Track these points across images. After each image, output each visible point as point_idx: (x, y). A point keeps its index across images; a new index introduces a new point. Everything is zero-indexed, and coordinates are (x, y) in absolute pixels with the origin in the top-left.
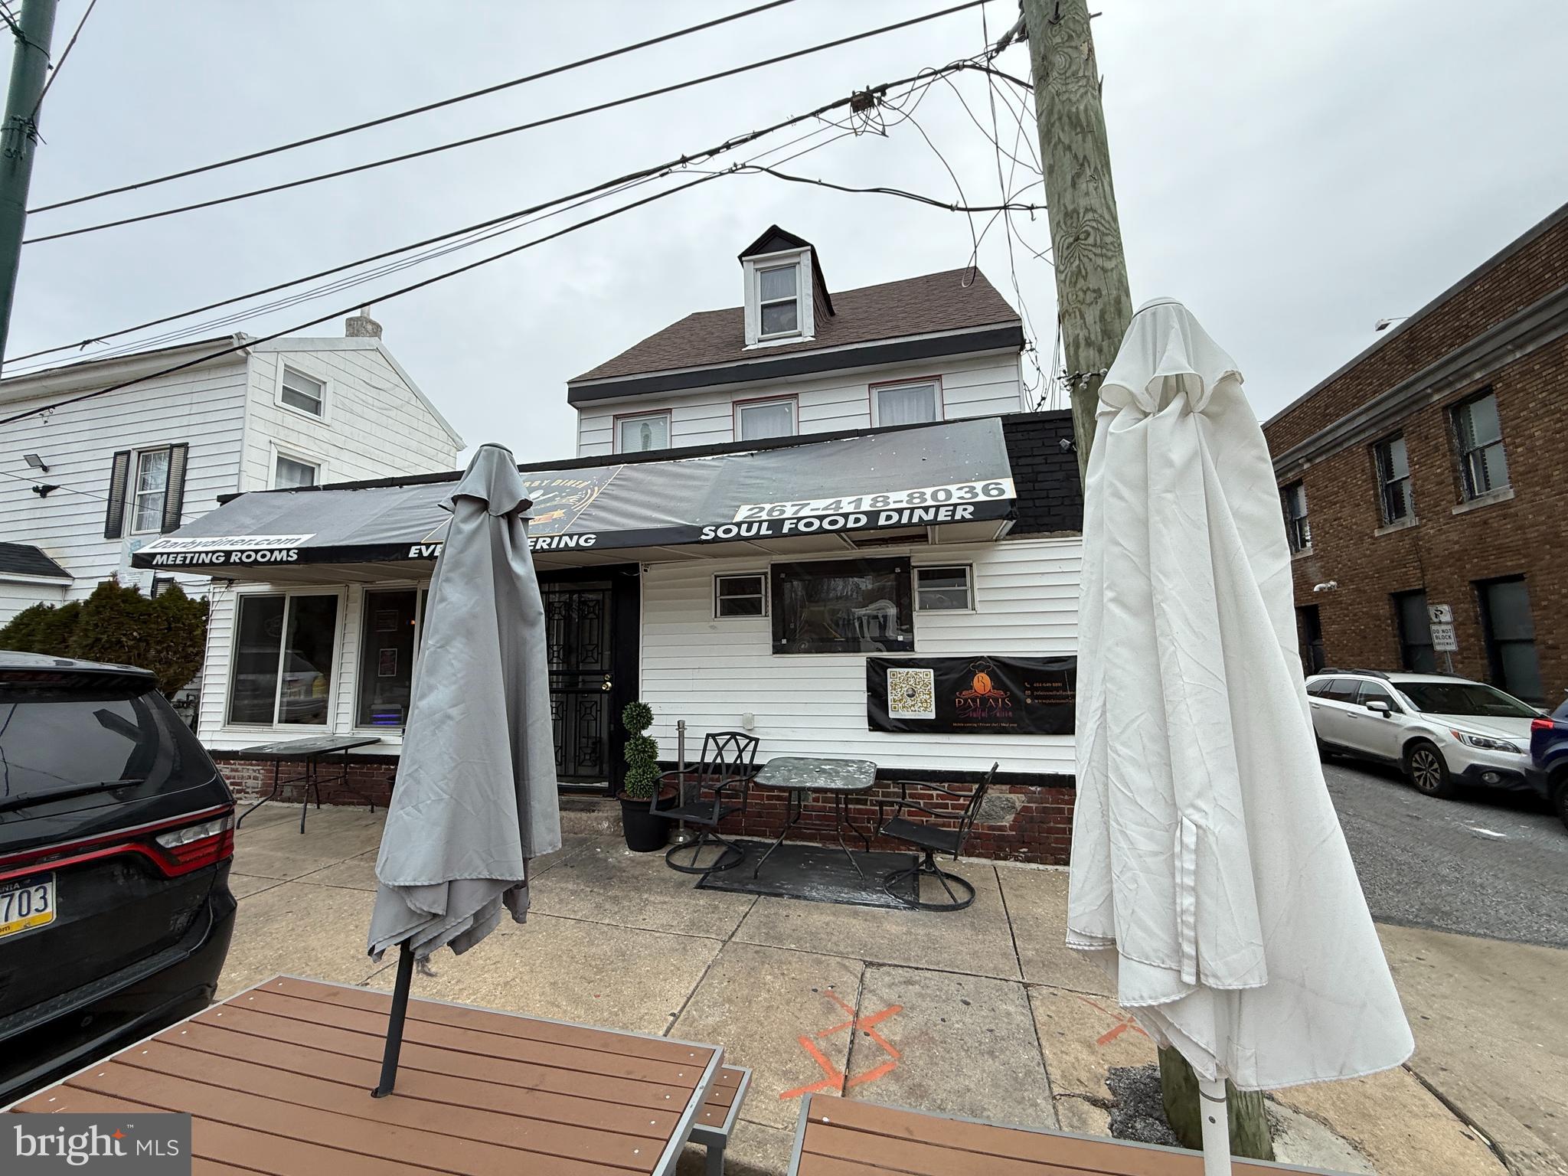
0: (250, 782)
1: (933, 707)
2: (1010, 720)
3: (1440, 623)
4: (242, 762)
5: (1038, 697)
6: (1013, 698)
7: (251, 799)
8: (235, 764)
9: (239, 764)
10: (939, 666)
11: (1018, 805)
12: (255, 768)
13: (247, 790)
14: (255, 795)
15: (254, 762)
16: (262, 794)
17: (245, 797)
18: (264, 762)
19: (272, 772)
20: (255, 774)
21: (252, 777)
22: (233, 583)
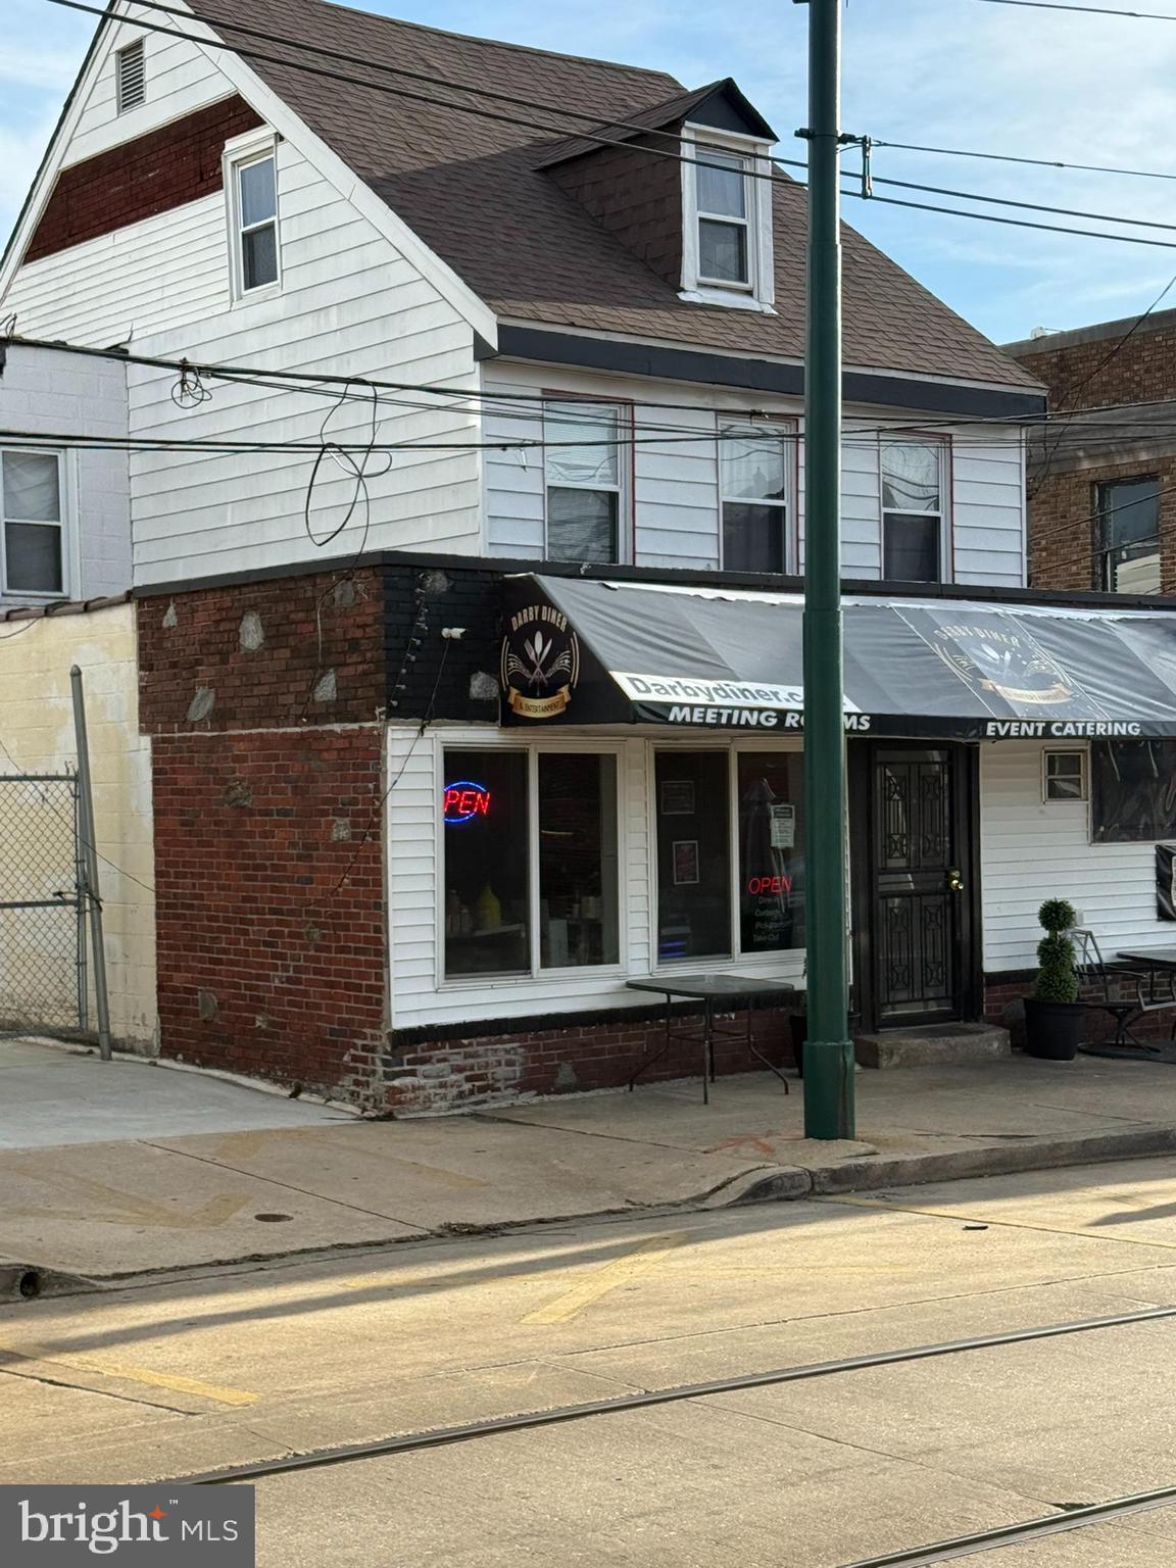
0: (502, 1071)
4: (484, 1039)
7: (504, 1098)
8: (470, 1044)
9: (478, 1044)
12: (508, 1046)
13: (498, 1085)
14: (511, 1091)
15: (506, 1037)
16: (523, 1086)
17: (493, 1098)
18: (523, 1035)
19: (537, 1048)
20: (508, 1057)
21: (503, 1063)
22: (429, 724)
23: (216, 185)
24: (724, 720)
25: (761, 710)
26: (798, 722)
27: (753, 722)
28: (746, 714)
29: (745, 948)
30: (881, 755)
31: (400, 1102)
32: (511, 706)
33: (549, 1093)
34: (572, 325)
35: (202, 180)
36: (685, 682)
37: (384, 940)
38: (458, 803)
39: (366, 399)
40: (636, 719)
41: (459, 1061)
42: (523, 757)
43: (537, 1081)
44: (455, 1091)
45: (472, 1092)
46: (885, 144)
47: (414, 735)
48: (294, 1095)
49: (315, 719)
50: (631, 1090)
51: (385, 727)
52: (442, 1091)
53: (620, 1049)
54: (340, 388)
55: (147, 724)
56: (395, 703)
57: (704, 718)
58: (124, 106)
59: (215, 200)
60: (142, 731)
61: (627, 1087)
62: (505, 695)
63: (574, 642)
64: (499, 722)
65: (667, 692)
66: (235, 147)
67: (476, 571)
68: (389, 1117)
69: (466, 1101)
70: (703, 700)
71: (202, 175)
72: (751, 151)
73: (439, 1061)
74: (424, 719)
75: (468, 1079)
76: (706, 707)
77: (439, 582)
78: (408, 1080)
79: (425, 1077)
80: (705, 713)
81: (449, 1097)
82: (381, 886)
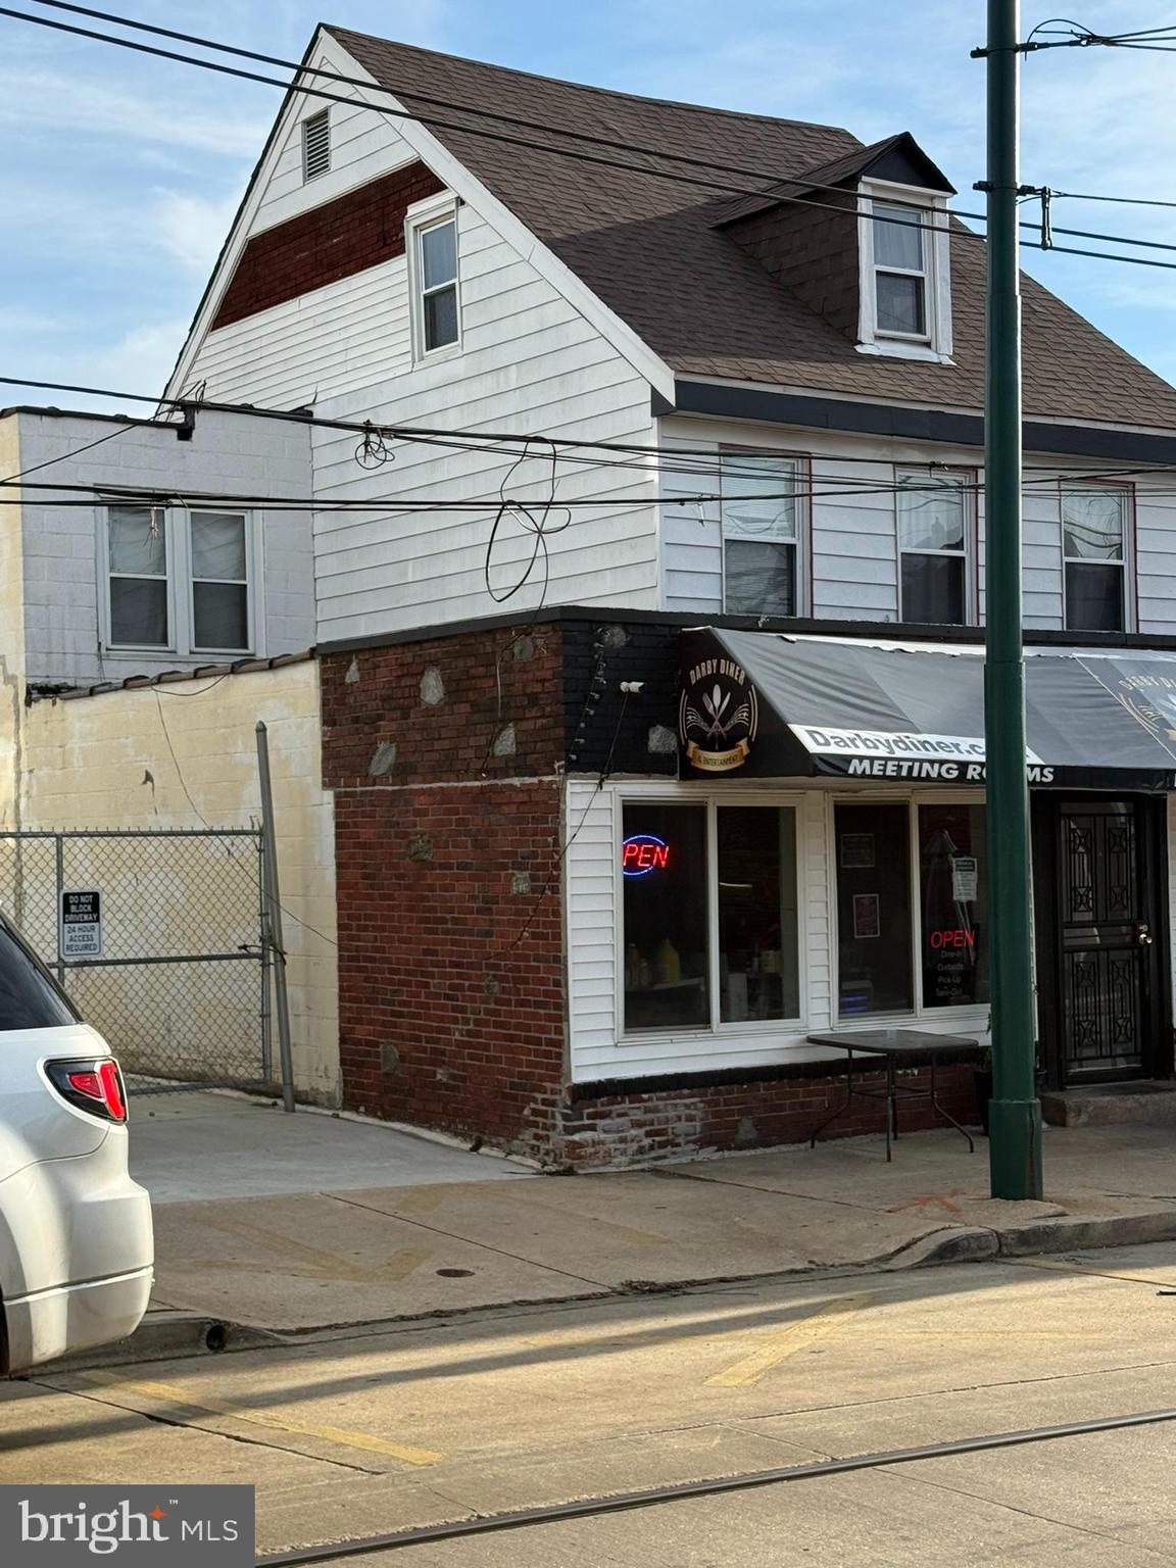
0: (682, 1127)
4: (664, 1094)
8: (650, 1099)
12: (688, 1101)
13: (680, 1140)
14: (691, 1146)
16: (704, 1142)
17: (674, 1153)
18: (702, 1090)
19: (717, 1104)
20: (688, 1112)
21: (683, 1118)
22: (607, 778)
23: (400, 249)
24: (904, 773)
25: (942, 762)
26: (980, 774)
27: (934, 774)
28: (926, 766)
29: (926, 1005)
30: (1065, 807)
31: (580, 1157)
32: (690, 760)
33: (729, 1149)
34: (750, 379)
35: (385, 245)
36: (864, 734)
37: (563, 993)
38: (638, 854)
39: (543, 456)
40: (816, 772)
41: (638, 1115)
42: (700, 811)
43: (718, 1136)
44: (635, 1146)
45: (652, 1148)
46: (1065, 195)
47: (592, 788)
48: (475, 1149)
49: (494, 773)
50: (813, 1147)
51: (564, 782)
52: (622, 1146)
53: (802, 1105)
54: (520, 446)
55: (330, 779)
56: (574, 757)
57: (884, 771)
58: (310, 175)
59: (398, 264)
60: (326, 786)
61: (809, 1144)
62: (683, 749)
63: (753, 696)
64: (678, 775)
65: (847, 745)
66: (418, 211)
67: (654, 625)
68: (569, 1172)
69: (646, 1157)
70: (882, 752)
71: (385, 239)
72: (928, 204)
73: (620, 1115)
74: (602, 773)
75: (648, 1134)
76: (887, 759)
77: (617, 637)
78: (588, 1135)
79: (605, 1132)
80: (885, 766)
81: (630, 1152)
82: (560, 939)
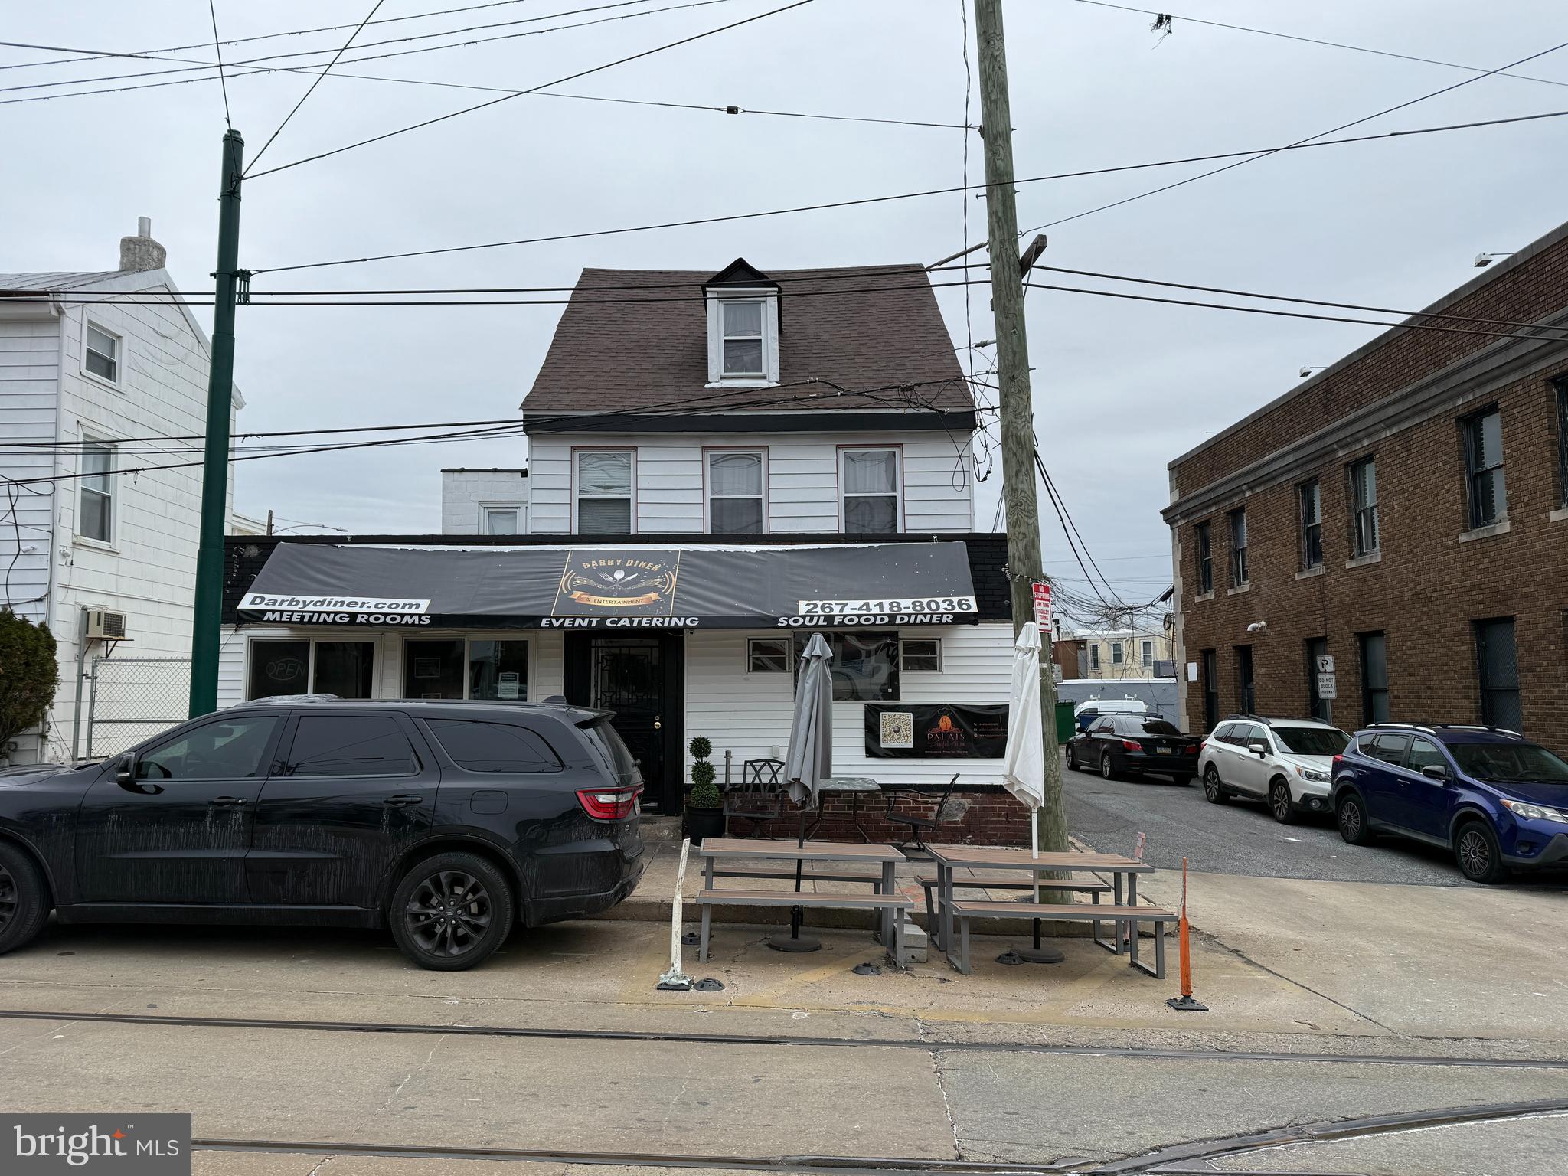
1: (912, 740)
2: (964, 748)
3: (1325, 672)
5: (981, 733)
6: (966, 733)
10: (916, 710)
11: (967, 807)
22: (241, 627)
24: (306, 619)
26: (367, 620)
28: (323, 615)
47: (231, 632)
57: (291, 618)
74: (236, 624)
76: (294, 612)
77: (253, 550)
